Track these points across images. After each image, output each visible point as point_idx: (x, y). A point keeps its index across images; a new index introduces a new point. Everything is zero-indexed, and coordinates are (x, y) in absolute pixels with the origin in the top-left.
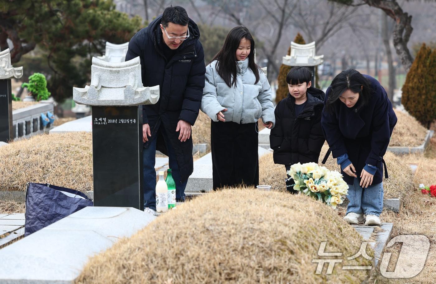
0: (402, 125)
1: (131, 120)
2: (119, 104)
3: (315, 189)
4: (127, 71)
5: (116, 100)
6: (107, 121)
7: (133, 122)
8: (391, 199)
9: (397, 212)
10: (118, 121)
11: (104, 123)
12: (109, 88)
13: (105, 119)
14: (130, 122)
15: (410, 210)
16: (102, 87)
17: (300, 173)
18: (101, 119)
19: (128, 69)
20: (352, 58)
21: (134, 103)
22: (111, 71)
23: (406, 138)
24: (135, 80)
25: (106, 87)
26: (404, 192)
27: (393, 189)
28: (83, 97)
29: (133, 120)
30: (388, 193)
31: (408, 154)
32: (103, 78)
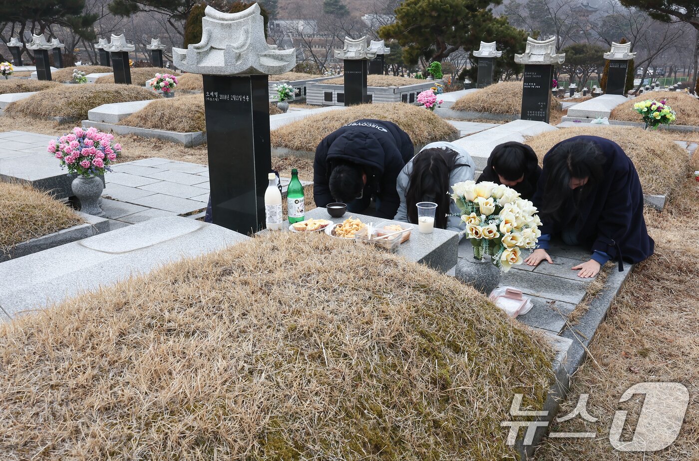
0: (691, 108)
1: (244, 97)
2: (219, 73)
3: (477, 233)
4: (239, 24)
5: (216, 67)
6: (219, 97)
7: (246, 100)
8: (655, 196)
9: (659, 211)
10: (230, 97)
11: (216, 99)
12: (219, 49)
13: (216, 94)
14: (243, 99)
15: (678, 206)
16: (212, 48)
17: (464, 198)
18: (212, 94)
19: (240, 22)
20: (676, 67)
21: (236, 72)
22: (222, 24)
23: (692, 119)
24: (247, 37)
25: (216, 49)
26: (673, 186)
27: (660, 184)
28: (183, 62)
29: (246, 97)
30: (653, 188)
31: (692, 132)
32: (214, 35)
